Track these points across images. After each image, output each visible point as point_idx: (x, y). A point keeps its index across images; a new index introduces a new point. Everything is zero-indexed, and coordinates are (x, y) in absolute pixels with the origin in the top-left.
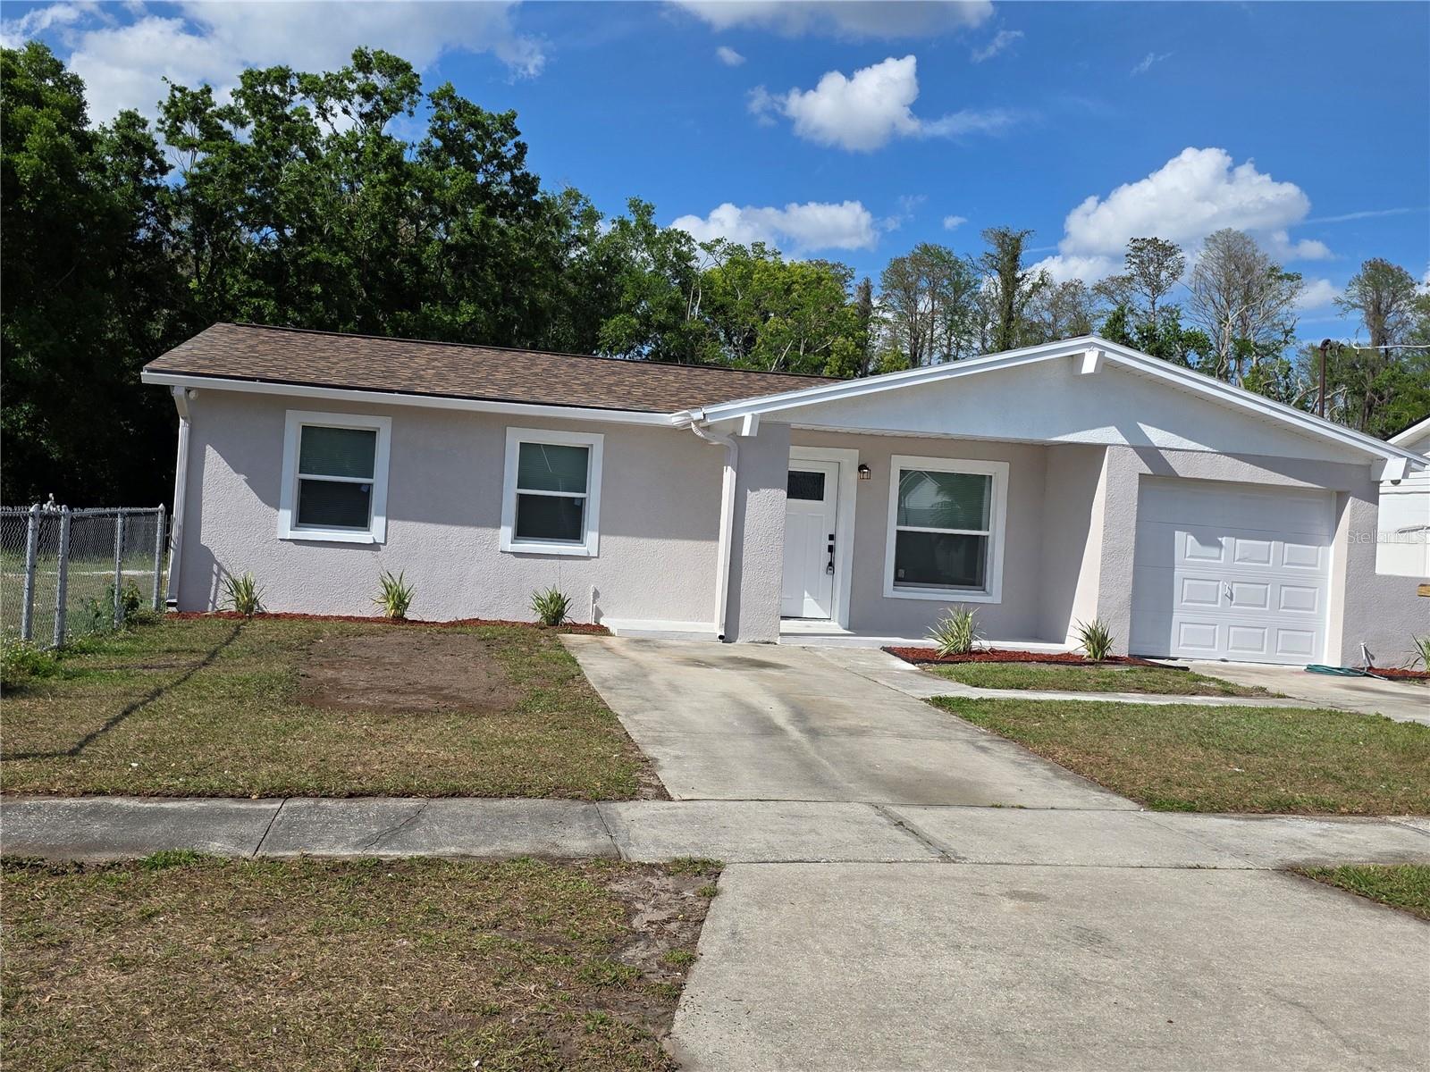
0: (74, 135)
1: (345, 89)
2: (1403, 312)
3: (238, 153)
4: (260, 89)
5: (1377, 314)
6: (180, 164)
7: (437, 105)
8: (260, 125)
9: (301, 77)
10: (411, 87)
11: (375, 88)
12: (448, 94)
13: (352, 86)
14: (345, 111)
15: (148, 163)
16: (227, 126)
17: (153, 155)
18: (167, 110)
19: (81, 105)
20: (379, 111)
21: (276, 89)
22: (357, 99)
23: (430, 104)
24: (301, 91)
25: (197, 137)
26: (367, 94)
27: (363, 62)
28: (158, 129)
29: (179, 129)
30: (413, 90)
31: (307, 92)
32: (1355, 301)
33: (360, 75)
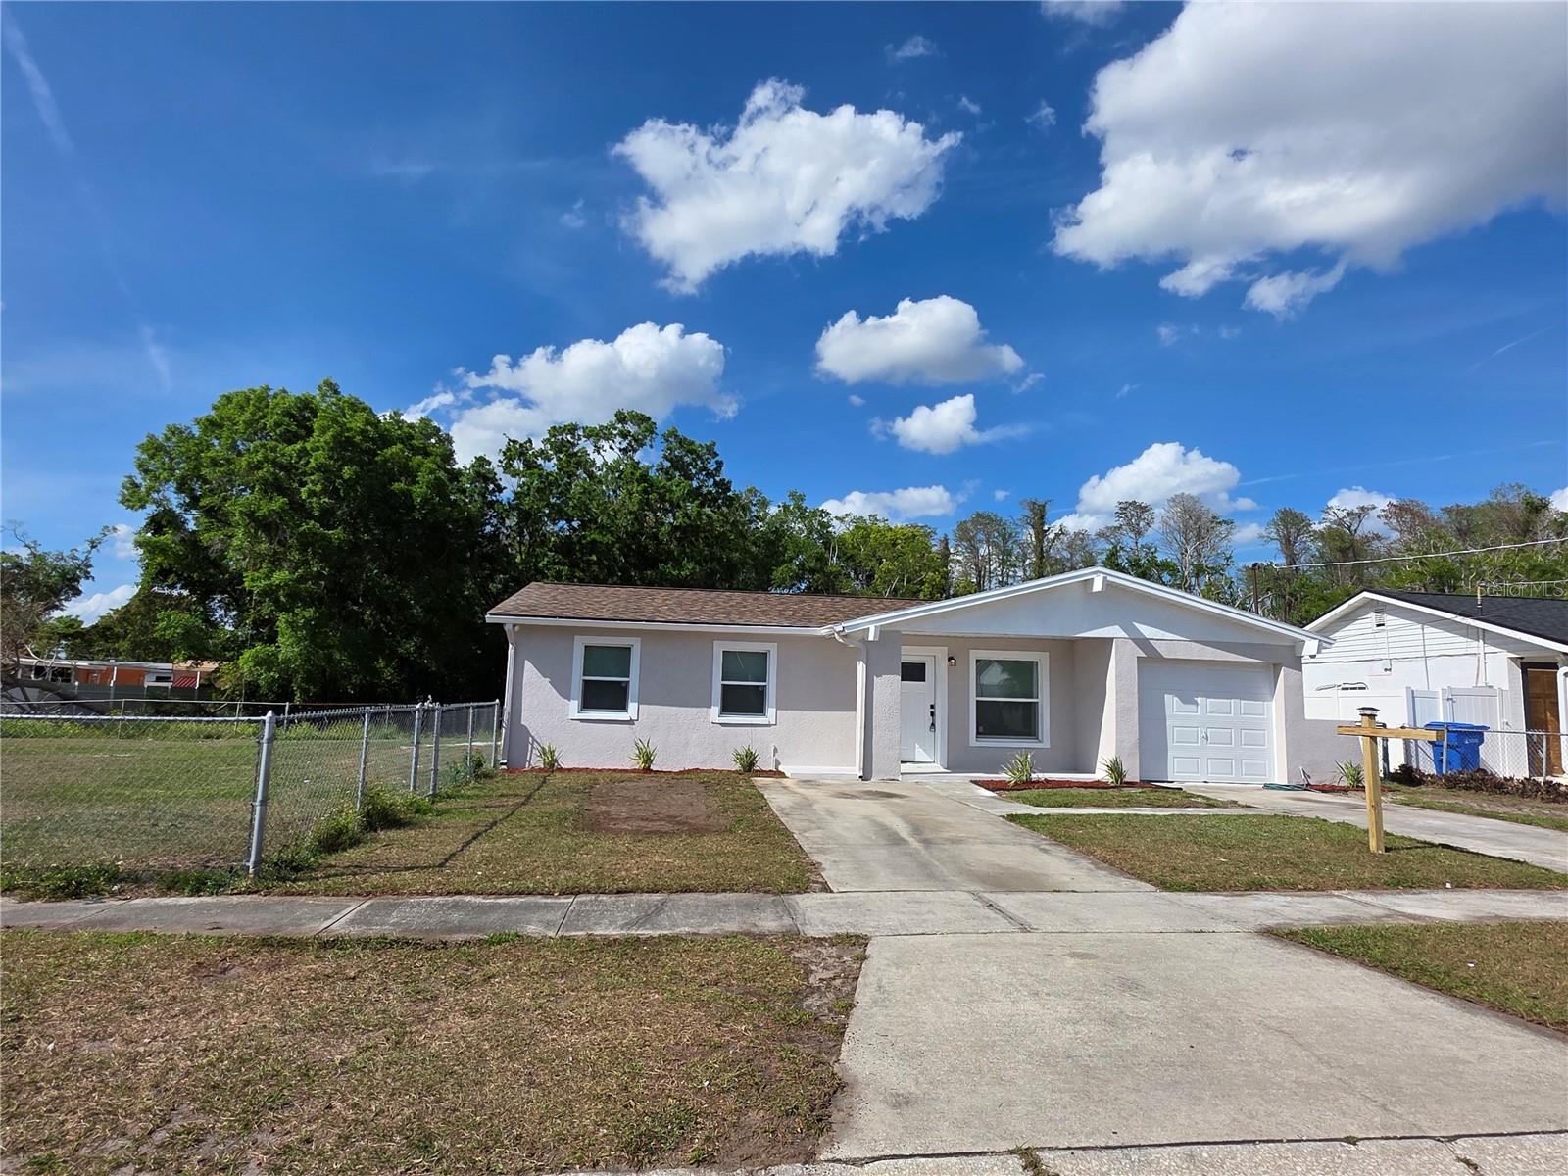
0: (447, 471)
1: (612, 433)
2: (1305, 542)
3: (544, 477)
4: (560, 437)
5: (1288, 543)
6: (510, 485)
7: (668, 441)
8: (559, 459)
9: (584, 429)
10: (651, 430)
11: (630, 432)
12: (674, 434)
13: (615, 432)
14: (611, 447)
15: (491, 486)
16: (540, 461)
17: (494, 481)
18: (504, 454)
19: (452, 452)
20: (632, 446)
21: (569, 437)
22: (618, 439)
23: (663, 440)
24: (584, 437)
25: (522, 469)
26: (624, 435)
27: (621, 418)
28: (498, 466)
29: (511, 465)
30: (652, 432)
31: (588, 437)
32: (1273, 535)
33: (620, 426)
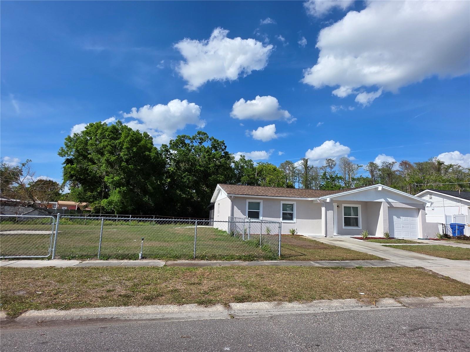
2: (376, 171)
5: (372, 172)
32: (368, 169)
